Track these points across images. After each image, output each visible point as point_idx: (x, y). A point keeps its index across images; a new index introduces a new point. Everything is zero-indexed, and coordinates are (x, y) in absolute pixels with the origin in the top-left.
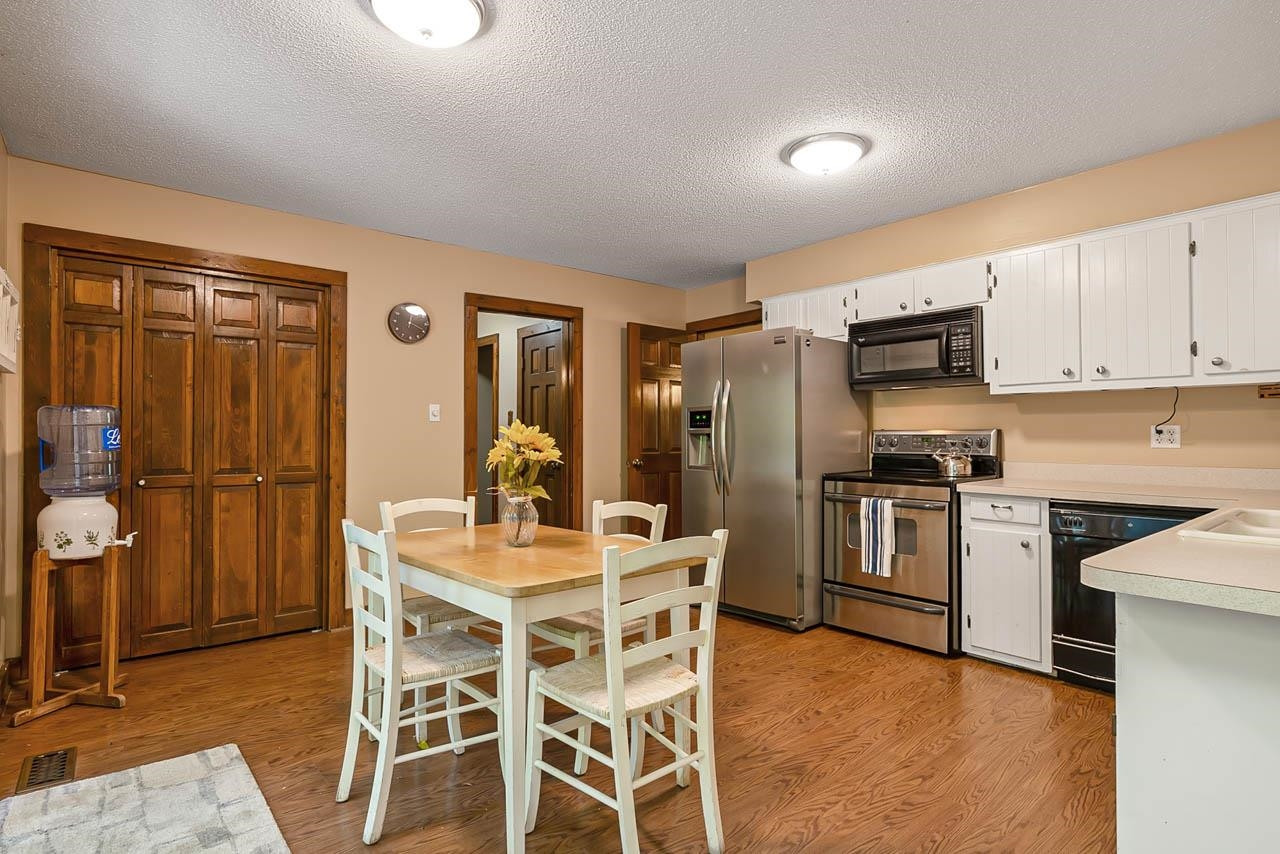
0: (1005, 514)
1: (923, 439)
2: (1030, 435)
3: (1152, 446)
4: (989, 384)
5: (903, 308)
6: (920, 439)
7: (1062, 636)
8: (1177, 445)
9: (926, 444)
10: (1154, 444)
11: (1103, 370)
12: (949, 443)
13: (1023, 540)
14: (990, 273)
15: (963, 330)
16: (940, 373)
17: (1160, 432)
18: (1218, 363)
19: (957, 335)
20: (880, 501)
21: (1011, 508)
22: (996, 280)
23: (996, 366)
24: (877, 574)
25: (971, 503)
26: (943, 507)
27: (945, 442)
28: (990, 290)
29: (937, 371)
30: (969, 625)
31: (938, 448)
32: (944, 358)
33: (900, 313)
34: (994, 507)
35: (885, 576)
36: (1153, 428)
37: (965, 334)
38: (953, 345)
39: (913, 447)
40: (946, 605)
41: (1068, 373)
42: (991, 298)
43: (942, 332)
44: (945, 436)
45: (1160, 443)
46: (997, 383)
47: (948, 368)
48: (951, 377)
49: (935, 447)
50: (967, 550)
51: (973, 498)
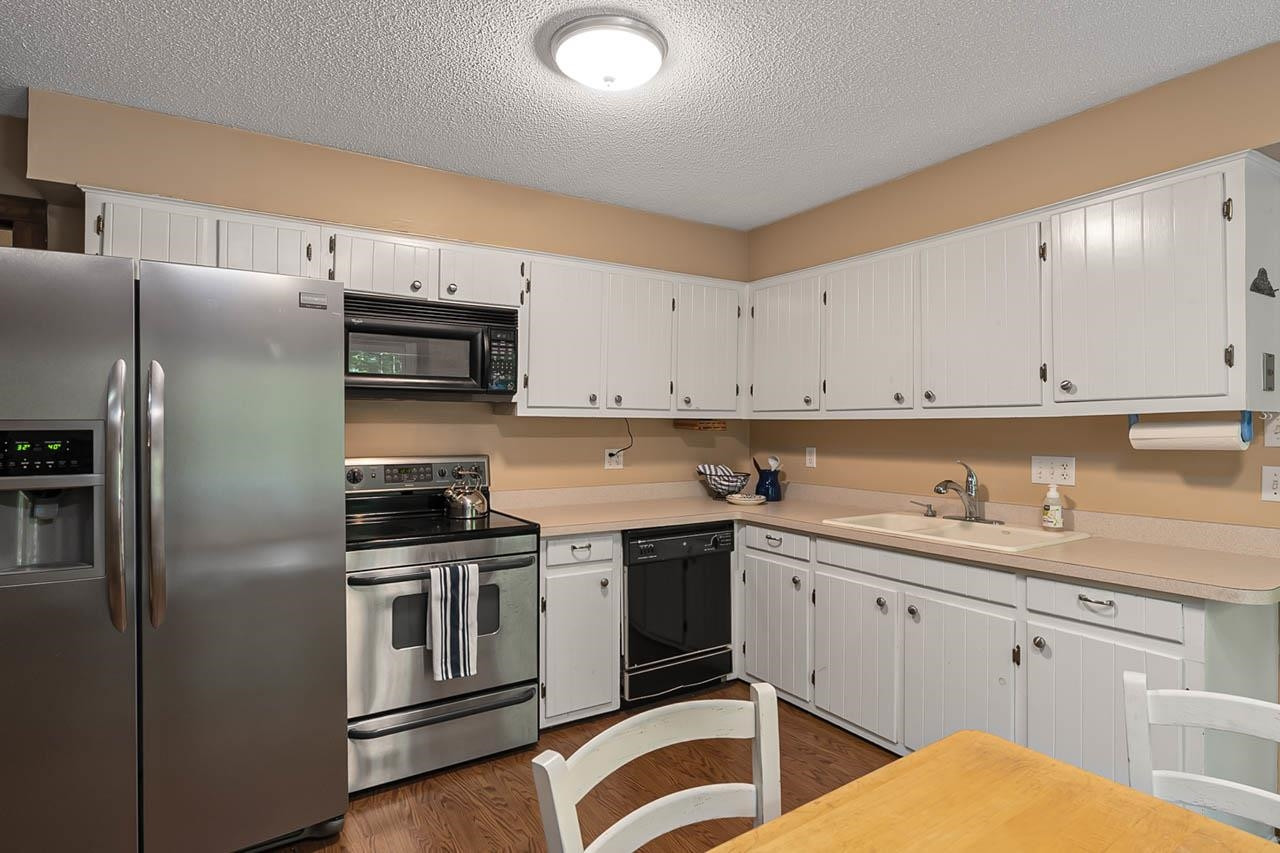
0: (582, 555)
1: (400, 470)
2: (510, 461)
3: (606, 468)
4: (515, 403)
5: (415, 288)
6: (396, 471)
7: (636, 666)
8: (621, 467)
9: (406, 476)
10: (607, 466)
11: (619, 400)
12: (436, 474)
13: (602, 578)
14: (523, 275)
15: (504, 336)
16: (475, 386)
17: (611, 455)
18: (688, 402)
19: (498, 341)
20: (460, 568)
21: (590, 546)
22: (529, 284)
23: (526, 384)
24: (462, 675)
25: (549, 548)
26: (531, 560)
27: (431, 473)
28: (522, 295)
29: (470, 383)
30: (544, 695)
31: (422, 480)
32: (480, 367)
33: (410, 294)
34: (574, 548)
35: (472, 674)
36: (607, 452)
37: (507, 342)
38: (493, 352)
39: (386, 481)
40: (536, 681)
41: (593, 399)
42: (522, 303)
43: (477, 333)
44: (430, 465)
45: (611, 465)
46: (525, 403)
47: (485, 381)
48: (487, 392)
49: (418, 480)
50: (542, 606)
51: (550, 542)
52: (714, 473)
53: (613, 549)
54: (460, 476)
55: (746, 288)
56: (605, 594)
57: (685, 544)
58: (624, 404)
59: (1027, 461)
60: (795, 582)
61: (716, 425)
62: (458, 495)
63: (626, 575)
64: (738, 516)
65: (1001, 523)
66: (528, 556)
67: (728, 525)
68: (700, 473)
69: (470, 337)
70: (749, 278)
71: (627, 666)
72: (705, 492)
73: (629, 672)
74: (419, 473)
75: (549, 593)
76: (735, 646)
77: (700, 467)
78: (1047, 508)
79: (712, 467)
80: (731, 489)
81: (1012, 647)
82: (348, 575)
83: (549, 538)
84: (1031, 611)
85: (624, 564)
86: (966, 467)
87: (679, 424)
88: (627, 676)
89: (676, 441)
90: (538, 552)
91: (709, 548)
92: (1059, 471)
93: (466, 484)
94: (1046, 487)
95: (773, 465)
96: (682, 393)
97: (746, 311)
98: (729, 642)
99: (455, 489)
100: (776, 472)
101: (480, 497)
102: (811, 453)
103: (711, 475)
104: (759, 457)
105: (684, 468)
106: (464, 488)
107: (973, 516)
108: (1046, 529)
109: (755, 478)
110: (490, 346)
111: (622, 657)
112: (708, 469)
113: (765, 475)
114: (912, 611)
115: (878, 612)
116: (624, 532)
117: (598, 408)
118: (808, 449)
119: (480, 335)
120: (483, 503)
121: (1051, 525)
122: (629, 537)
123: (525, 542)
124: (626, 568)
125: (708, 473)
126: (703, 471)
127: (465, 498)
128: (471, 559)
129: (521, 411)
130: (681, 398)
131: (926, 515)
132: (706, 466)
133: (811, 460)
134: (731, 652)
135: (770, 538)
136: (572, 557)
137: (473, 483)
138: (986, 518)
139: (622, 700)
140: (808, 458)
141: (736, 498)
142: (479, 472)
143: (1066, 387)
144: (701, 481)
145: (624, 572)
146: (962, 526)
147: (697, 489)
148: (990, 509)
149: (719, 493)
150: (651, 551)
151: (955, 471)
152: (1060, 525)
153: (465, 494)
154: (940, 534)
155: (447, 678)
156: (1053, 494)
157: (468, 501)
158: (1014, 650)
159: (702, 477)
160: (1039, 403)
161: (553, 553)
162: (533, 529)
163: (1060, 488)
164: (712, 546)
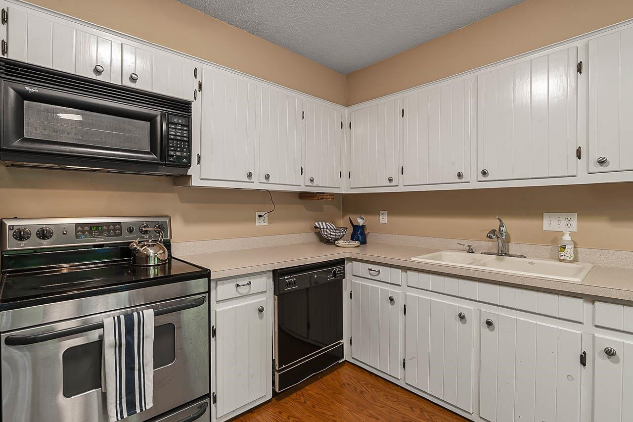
0: (245, 290)
1: (92, 228)
3: (256, 225)
4: (190, 176)
5: (97, 71)
6: (87, 228)
7: (283, 366)
8: (266, 224)
9: (96, 233)
11: (267, 177)
12: (125, 230)
13: (259, 306)
14: (196, 76)
15: (180, 121)
16: (154, 159)
17: (260, 216)
18: (312, 180)
19: (175, 124)
20: (135, 314)
21: (250, 283)
22: (200, 85)
23: (199, 161)
24: (138, 411)
25: (218, 287)
26: (204, 299)
27: (120, 229)
28: (195, 92)
29: (150, 156)
30: (215, 401)
31: (113, 236)
32: (159, 144)
33: (93, 76)
34: (238, 285)
35: (148, 408)
36: (257, 214)
37: (182, 125)
38: (171, 133)
39: (77, 237)
40: (209, 395)
41: (250, 175)
42: (196, 99)
43: (157, 116)
44: (119, 223)
45: (259, 223)
46: (199, 176)
47: (164, 156)
48: (165, 165)
49: (109, 236)
50: (212, 332)
51: (218, 282)
52: (325, 228)
53: (266, 284)
54: (146, 232)
55: (346, 110)
56: (261, 318)
57: (316, 276)
58: (271, 180)
59: (541, 216)
60: (391, 300)
61: (328, 197)
62: (142, 247)
63: (276, 302)
64: (348, 256)
65: (525, 257)
66: (200, 296)
67: (341, 262)
68: (316, 227)
69: (151, 119)
70: (347, 105)
71: (277, 368)
72: (318, 239)
73: (279, 371)
74: (109, 231)
75: (218, 322)
76: (345, 341)
77: (316, 224)
78: (564, 247)
79: (324, 223)
80: (337, 237)
81: (579, 353)
82: (4, 336)
83: (217, 280)
84: (596, 326)
85: (275, 294)
86: (501, 221)
87: (304, 196)
88: (277, 374)
89: (300, 208)
90: (209, 292)
91: (331, 278)
92: (564, 222)
93: (150, 237)
94: (562, 234)
95: (360, 222)
96: (308, 174)
97: (346, 125)
98: (342, 339)
99: (140, 242)
100: (363, 226)
101: (161, 248)
102: (383, 214)
103: (324, 229)
104: (352, 217)
105: (304, 225)
106: (148, 241)
107: (503, 253)
108: (561, 261)
109: (350, 230)
110: (168, 128)
111: (273, 361)
112: (322, 225)
113: (356, 228)
114: (489, 323)
115: (458, 323)
116: (274, 272)
117: (253, 182)
118: (381, 212)
119: (159, 118)
120: (164, 252)
121: (567, 258)
122: (278, 274)
123: (199, 285)
124: (276, 297)
125: (322, 227)
126: (318, 226)
127: (149, 249)
128: (148, 304)
129: (195, 182)
130: (308, 178)
131: (468, 252)
132: (320, 223)
133: (384, 219)
134: (343, 345)
135: (371, 270)
136: (236, 293)
137: (155, 236)
138: (510, 253)
139: (274, 391)
140: (381, 217)
141: (340, 242)
142: (162, 228)
143: (602, 162)
144: (316, 233)
145: (274, 300)
146: (497, 259)
147: (313, 237)
148: (513, 248)
149: (329, 240)
150: (294, 283)
151: (493, 223)
152: (572, 258)
153: (149, 246)
154: (484, 265)
155: (122, 418)
156: (567, 237)
157: (151, 252)
158: (581, 356)
159: (318, 230)
160: (576, 174)
161: (221, 291)
162: (205, 273)
163: (571, 234)
164: (333, 276)
